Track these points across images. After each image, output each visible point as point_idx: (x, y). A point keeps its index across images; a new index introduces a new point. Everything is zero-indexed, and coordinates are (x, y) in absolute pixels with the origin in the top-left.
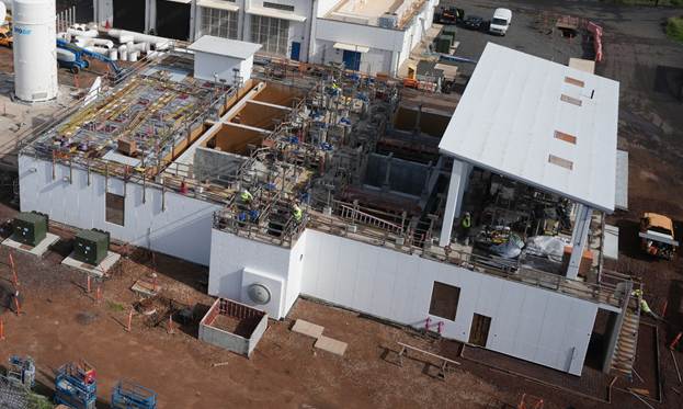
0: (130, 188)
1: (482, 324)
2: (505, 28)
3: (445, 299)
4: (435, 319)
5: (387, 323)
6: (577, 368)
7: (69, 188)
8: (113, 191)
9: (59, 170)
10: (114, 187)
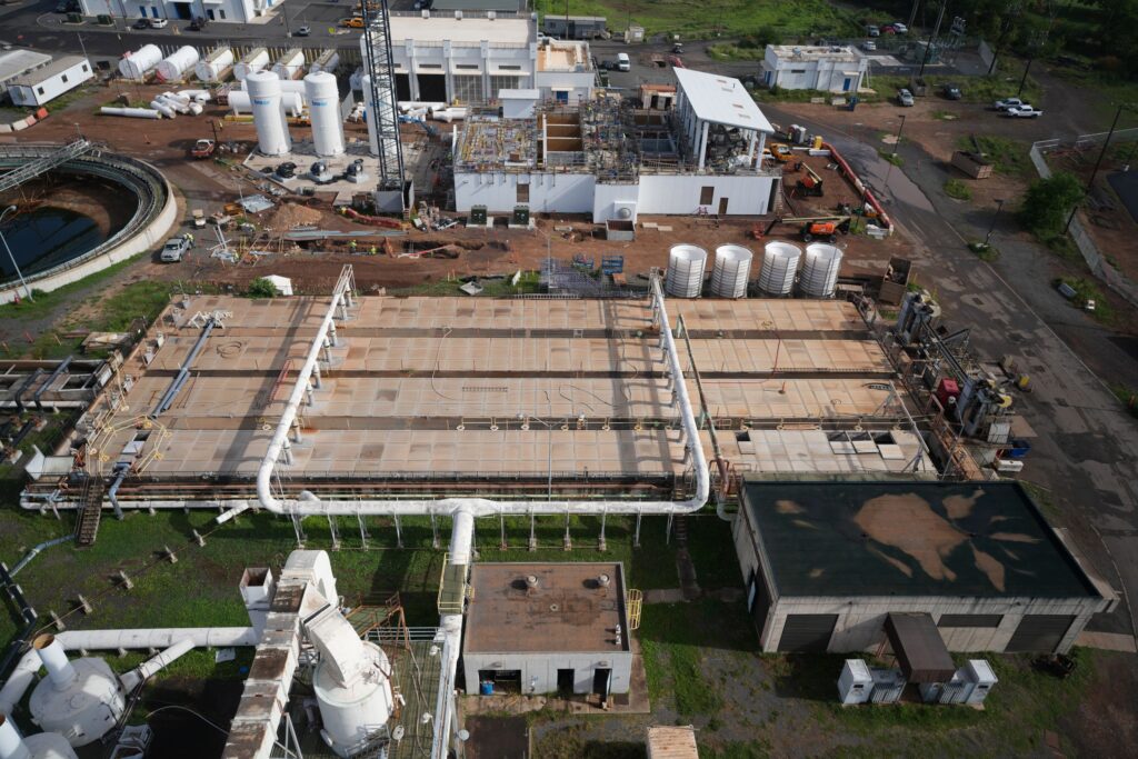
0: (533, 178)
1: (724, 202)
2: (628, 66)
3: (707, 194)
4: (703, 207)
5: (680, 215)
6: (765, 212)
7: (492, 188)
8: (521, 182)
9: (484, 178)
10: (522, 180)
